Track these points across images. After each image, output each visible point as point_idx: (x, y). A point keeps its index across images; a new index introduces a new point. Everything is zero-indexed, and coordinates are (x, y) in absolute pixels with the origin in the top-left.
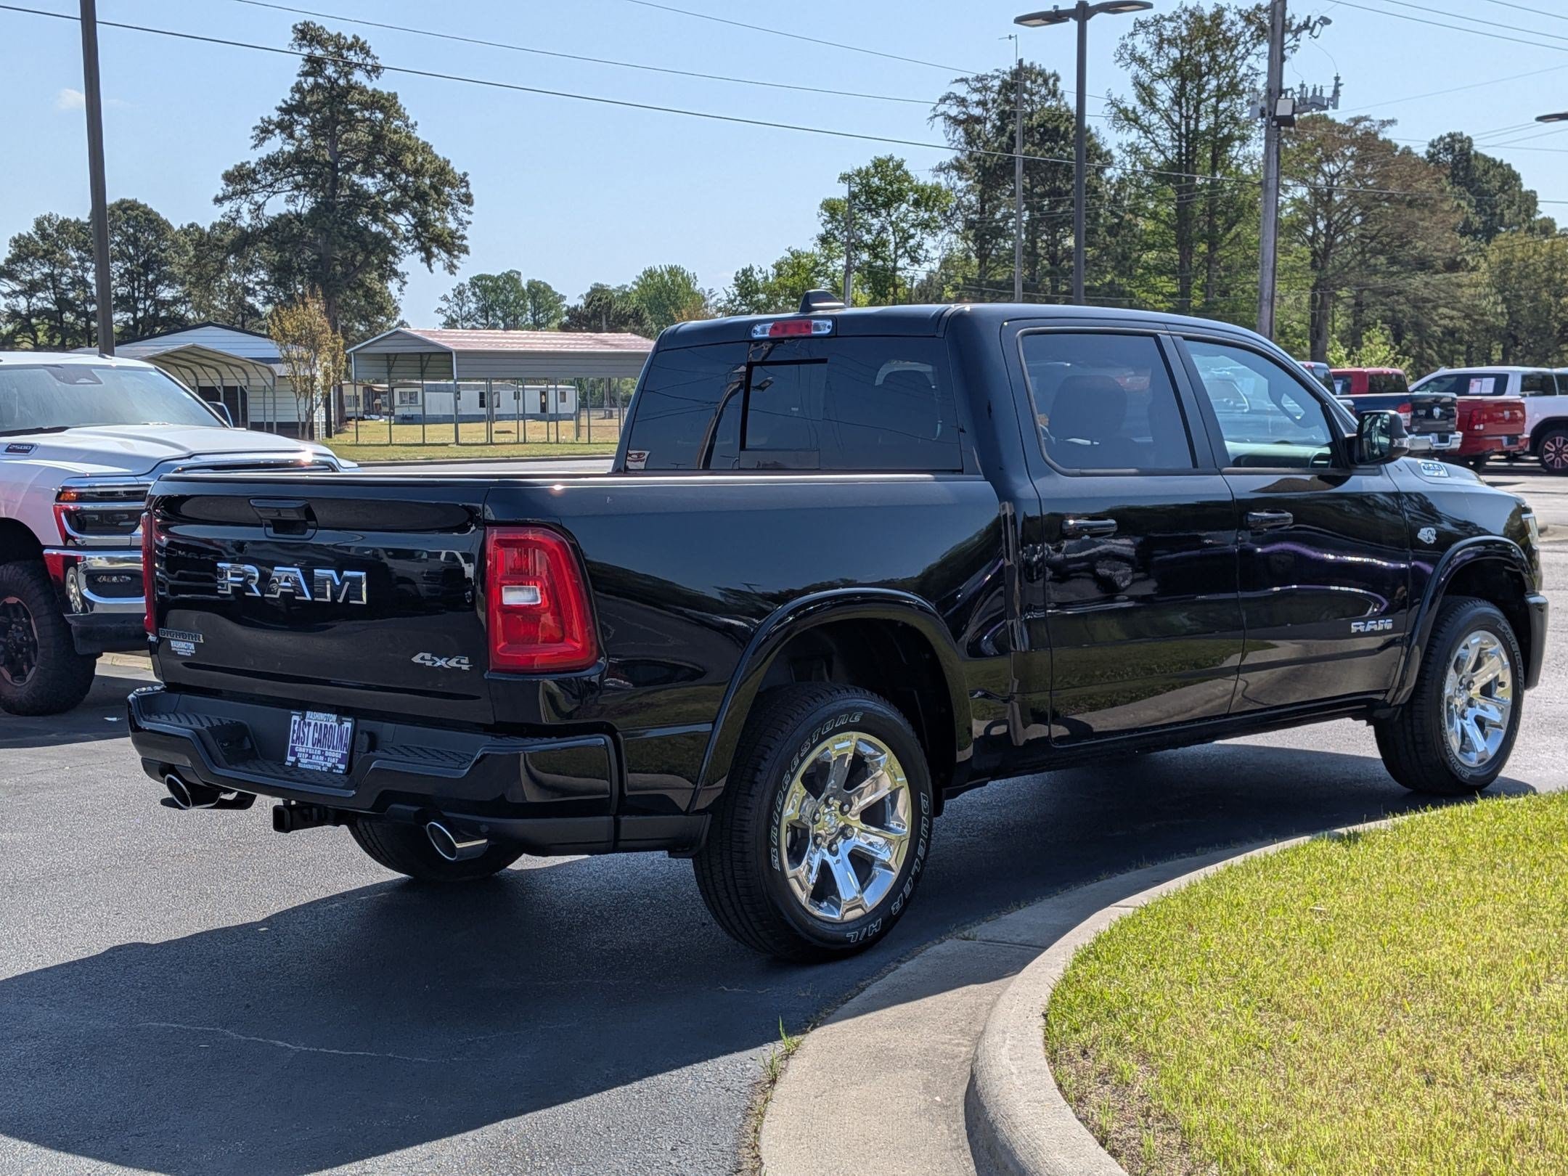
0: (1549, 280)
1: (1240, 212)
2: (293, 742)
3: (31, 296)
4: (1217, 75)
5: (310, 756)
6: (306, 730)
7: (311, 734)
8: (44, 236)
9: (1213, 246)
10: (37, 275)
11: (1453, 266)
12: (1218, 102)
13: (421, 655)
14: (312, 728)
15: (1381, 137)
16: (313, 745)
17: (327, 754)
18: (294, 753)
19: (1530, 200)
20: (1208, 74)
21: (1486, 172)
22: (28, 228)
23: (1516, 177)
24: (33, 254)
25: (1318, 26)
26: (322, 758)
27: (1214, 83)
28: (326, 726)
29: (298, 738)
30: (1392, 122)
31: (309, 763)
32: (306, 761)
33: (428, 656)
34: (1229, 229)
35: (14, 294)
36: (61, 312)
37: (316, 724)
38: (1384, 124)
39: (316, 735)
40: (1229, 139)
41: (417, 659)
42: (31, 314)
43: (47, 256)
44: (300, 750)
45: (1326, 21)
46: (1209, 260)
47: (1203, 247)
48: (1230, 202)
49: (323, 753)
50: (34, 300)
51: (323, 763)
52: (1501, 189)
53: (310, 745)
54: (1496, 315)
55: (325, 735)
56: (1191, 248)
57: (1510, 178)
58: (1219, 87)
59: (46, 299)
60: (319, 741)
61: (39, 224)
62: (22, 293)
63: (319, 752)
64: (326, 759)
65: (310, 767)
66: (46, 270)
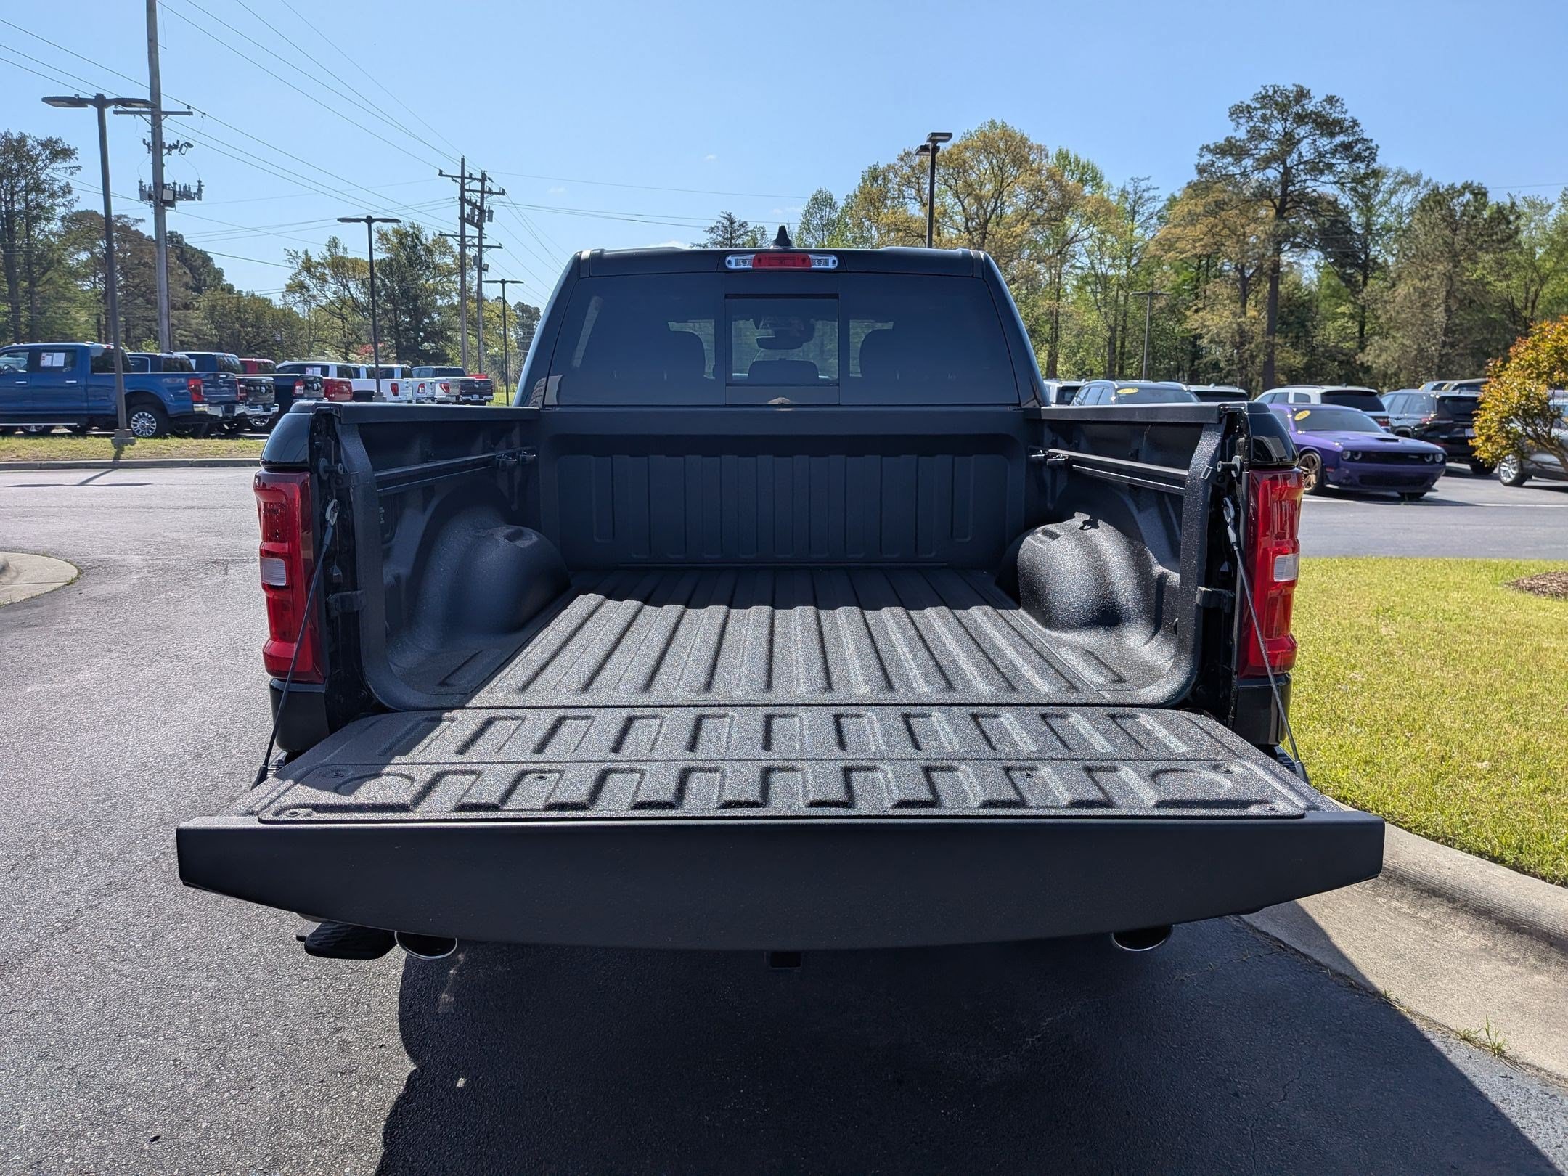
0: (238, 318)
1: (51, 263)
4: (25, 177)
9: (33, 283)
11: (186, 307)
12: (27, 194)
15: (133, 228)
19: (219, 274)
20: (18, 175)
21: (193, 256)
23: (210, 259)
25: (184, 148)
27: (23, 182)
30: (142, 220)
34: (44, 274)
38: (137, 221)
40: (38, 218)
45: (190, 145)
46: (30, 292)
47: (25, 284)
48: (42, 257)
52: (202, 266)
54: (211, 336)
56: (17, 284)
57: (207, 260)
58: (27, 185)
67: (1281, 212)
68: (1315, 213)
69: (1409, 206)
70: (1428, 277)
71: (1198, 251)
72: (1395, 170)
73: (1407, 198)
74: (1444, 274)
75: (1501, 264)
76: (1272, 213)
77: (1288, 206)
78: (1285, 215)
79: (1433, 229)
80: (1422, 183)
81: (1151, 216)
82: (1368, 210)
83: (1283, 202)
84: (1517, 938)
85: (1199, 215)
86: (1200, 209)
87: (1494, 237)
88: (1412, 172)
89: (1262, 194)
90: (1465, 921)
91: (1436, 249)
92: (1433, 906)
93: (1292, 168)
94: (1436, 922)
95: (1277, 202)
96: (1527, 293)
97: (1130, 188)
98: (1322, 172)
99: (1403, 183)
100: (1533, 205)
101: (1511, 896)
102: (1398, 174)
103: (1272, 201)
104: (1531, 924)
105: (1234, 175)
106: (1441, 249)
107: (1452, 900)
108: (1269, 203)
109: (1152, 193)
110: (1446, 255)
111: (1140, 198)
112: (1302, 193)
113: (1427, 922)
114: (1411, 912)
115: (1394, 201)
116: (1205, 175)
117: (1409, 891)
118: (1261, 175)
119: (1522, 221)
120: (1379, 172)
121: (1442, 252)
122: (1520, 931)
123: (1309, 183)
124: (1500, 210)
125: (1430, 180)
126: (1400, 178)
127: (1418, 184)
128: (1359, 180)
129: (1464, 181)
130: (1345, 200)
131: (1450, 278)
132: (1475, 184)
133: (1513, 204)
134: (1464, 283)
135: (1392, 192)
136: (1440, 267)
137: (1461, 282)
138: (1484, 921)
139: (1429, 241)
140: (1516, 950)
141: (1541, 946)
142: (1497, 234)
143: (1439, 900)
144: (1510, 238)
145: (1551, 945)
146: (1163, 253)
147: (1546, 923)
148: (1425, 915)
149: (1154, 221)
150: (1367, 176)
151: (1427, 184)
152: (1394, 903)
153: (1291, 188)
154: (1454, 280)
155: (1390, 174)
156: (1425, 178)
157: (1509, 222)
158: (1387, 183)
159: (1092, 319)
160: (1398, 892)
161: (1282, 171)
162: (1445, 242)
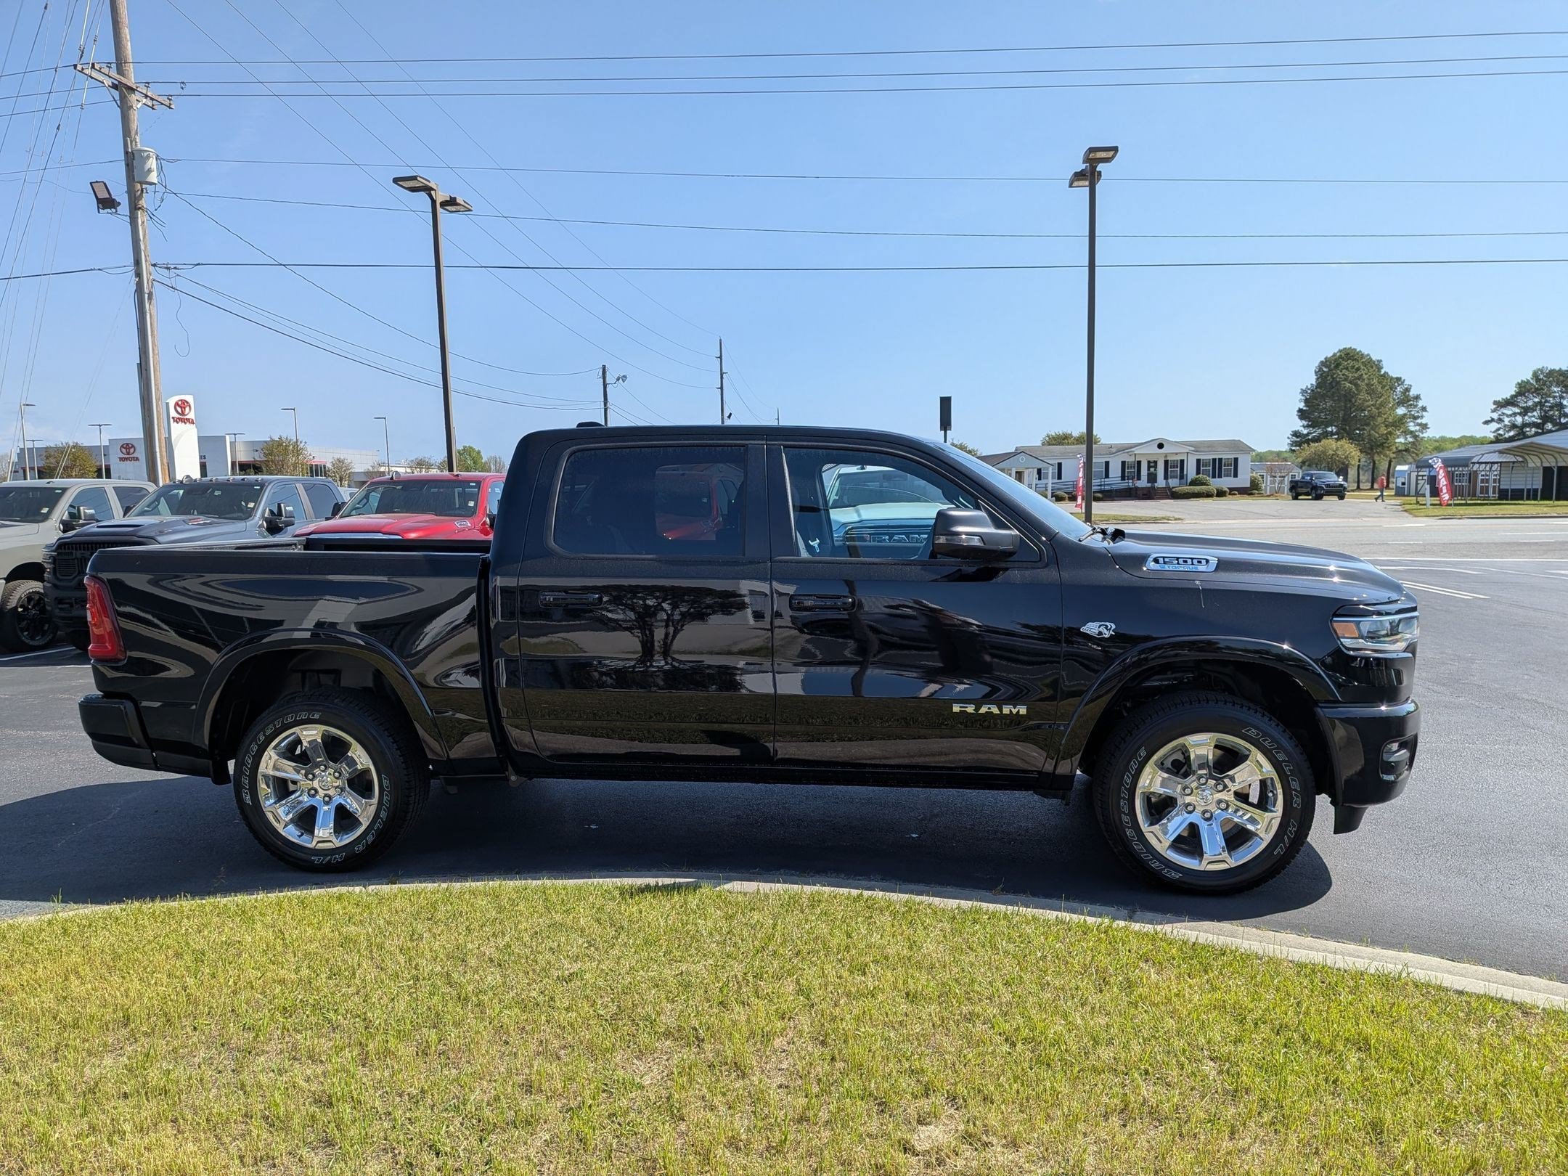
3: (1525, 415)
8: (1538, 380)
10: (1530, 403)
22: (1528, 376)
24: (1529, 391)
35: (1515, 414)
36: (1544, 424)
42: (1525, 425)
43: (1537, 391)
50: (1526, 418)
59: (1534, 416)
61: (1535, 375)
62: (1520, 414)
66: (1536, 400)
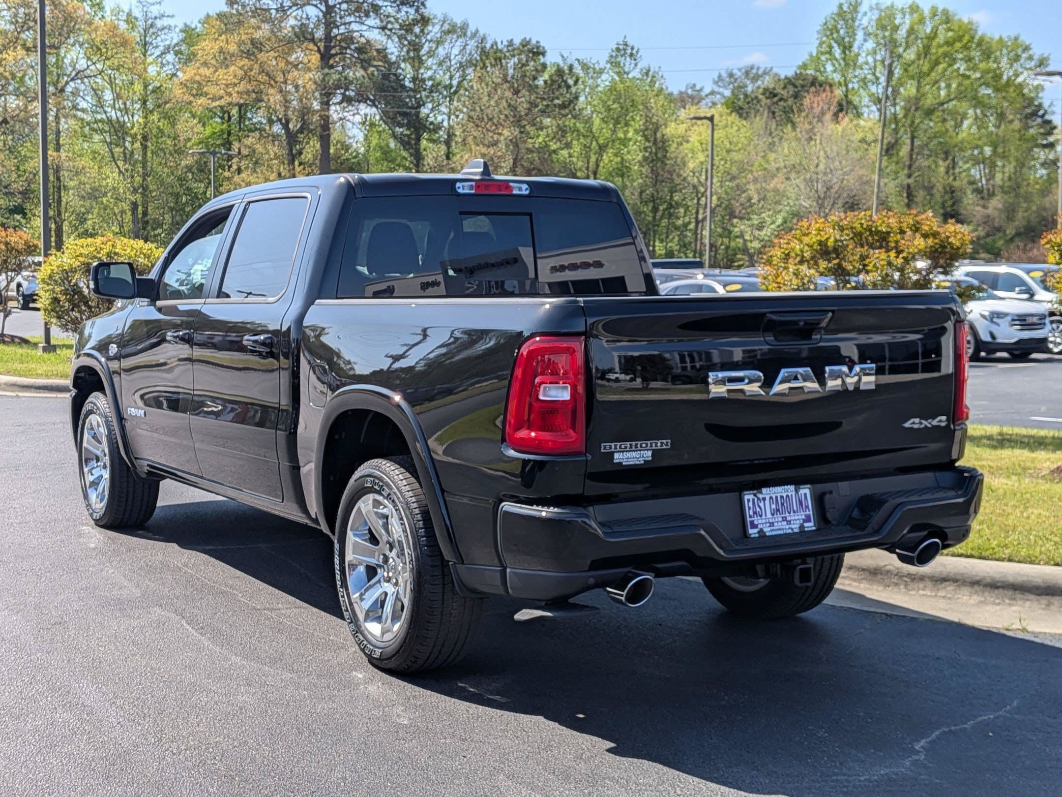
2: (750, 517)
5: (772, 524)
6: (762, 505)
7: (768, 507)
13: (912, 420)
14: (767, 502)
16: (773, 515)
17: (788, 519)
18: (754, 526)
26: (785, 523)
28: (782, 497)
29: (755, 513)
31: (771, 531)
32: (769, 529)
33: (917, 420)
37: (771, 498)
39: (773, 506)
41: (907, 425)
44: (760, 521)
49: (784, 519)
51: (787, 527)
53: (769, 515)
55: (782, 504)
60: (778, 510)
63: (780, 519)
64: (789, 522)
65: (774, 533)
67: (326, 57)
68: (365, 64)
69: (459, 58)
70: (495, 144)
71: (235, 98)
72: (440, 16)
73: (454, 50)
74: (511, 140)
75: (562, 131)
76: (315, 58)
77: (333, 52)
78: (331, 62)
79: (496, 90)
80: (469, 34)
81: (167, 50)
82: (417, 61)
83: (328, 48)
84: (996, 591)
85: (232, 55)
86: (233, 48)
87: (556, 102)
88: (458, 21)
89: (303, 35)
90: (966, 590)
91: (500, 112)
92: (945, 588)
93: (335, 6)
94: (949, 596)
95: (322, 45)
96: (588, 163)
97: (137, 13)
98: (367, 15)
99: (449, 32)
100: (585, 67)
101: (988, 570)
102: (444, 22)
103: (316, 44)
104: (1002, 582)
105: (268, 10)
106: (506, 112)
107: (955, 581)
108: (311, 46)
109: (165, 22)
110: (512, 119)
111: (152, 26)
112: (349, 39)
113: (944, 597)
114: (933, 594)
115: (441, 52)
116: (235, 6)
117: (929, 584)
118: (300, 12)
119: (580, 86)
120: (429, 19)
121: (506, 116)
122: (997, 588)
123: (354, 26)
124: (560, 72)
125: (477, 31)
126: (446, 27)
127: (465, 35)
128: (407, 28)
129: (523, 38)
130: (393, 49)
131: (516, 145)
132: (534, 42)
133: (571, 68)
134: (530, 151)
135: (439, 42)
136: (506, 133)
137: (528, 149)
138: (976, 587)
139: (492, 103)
140: (998, 598)
141: (1010, 593)
142: (558, 98)
143: (947, 583)
144: (569, 104)
145: (1015, 590)
146: (192, 99)
147: (1011, 579)
148: (942, 593)
149: (170, 57)
150: (415, 22)
151: (474, 35)
152: (921, 592)
153: (335, 31)
154: (520, 145)
155: (435, 21)
156: (472, 28)
157: (568, 87)
158: (434, 31)
159: (112, 177)
160: (921, 585)
161: (324, 9)
162: (509, 105)
